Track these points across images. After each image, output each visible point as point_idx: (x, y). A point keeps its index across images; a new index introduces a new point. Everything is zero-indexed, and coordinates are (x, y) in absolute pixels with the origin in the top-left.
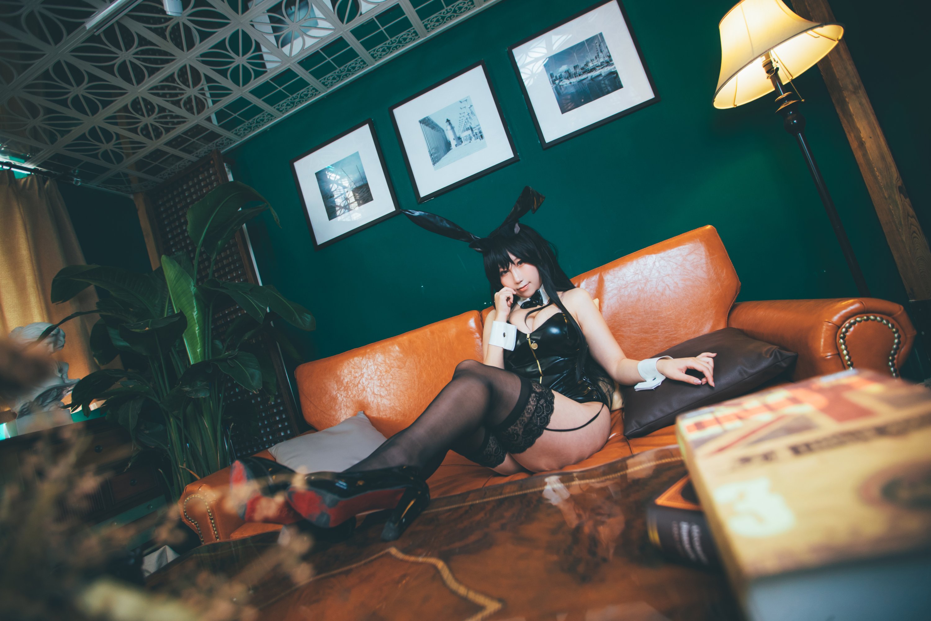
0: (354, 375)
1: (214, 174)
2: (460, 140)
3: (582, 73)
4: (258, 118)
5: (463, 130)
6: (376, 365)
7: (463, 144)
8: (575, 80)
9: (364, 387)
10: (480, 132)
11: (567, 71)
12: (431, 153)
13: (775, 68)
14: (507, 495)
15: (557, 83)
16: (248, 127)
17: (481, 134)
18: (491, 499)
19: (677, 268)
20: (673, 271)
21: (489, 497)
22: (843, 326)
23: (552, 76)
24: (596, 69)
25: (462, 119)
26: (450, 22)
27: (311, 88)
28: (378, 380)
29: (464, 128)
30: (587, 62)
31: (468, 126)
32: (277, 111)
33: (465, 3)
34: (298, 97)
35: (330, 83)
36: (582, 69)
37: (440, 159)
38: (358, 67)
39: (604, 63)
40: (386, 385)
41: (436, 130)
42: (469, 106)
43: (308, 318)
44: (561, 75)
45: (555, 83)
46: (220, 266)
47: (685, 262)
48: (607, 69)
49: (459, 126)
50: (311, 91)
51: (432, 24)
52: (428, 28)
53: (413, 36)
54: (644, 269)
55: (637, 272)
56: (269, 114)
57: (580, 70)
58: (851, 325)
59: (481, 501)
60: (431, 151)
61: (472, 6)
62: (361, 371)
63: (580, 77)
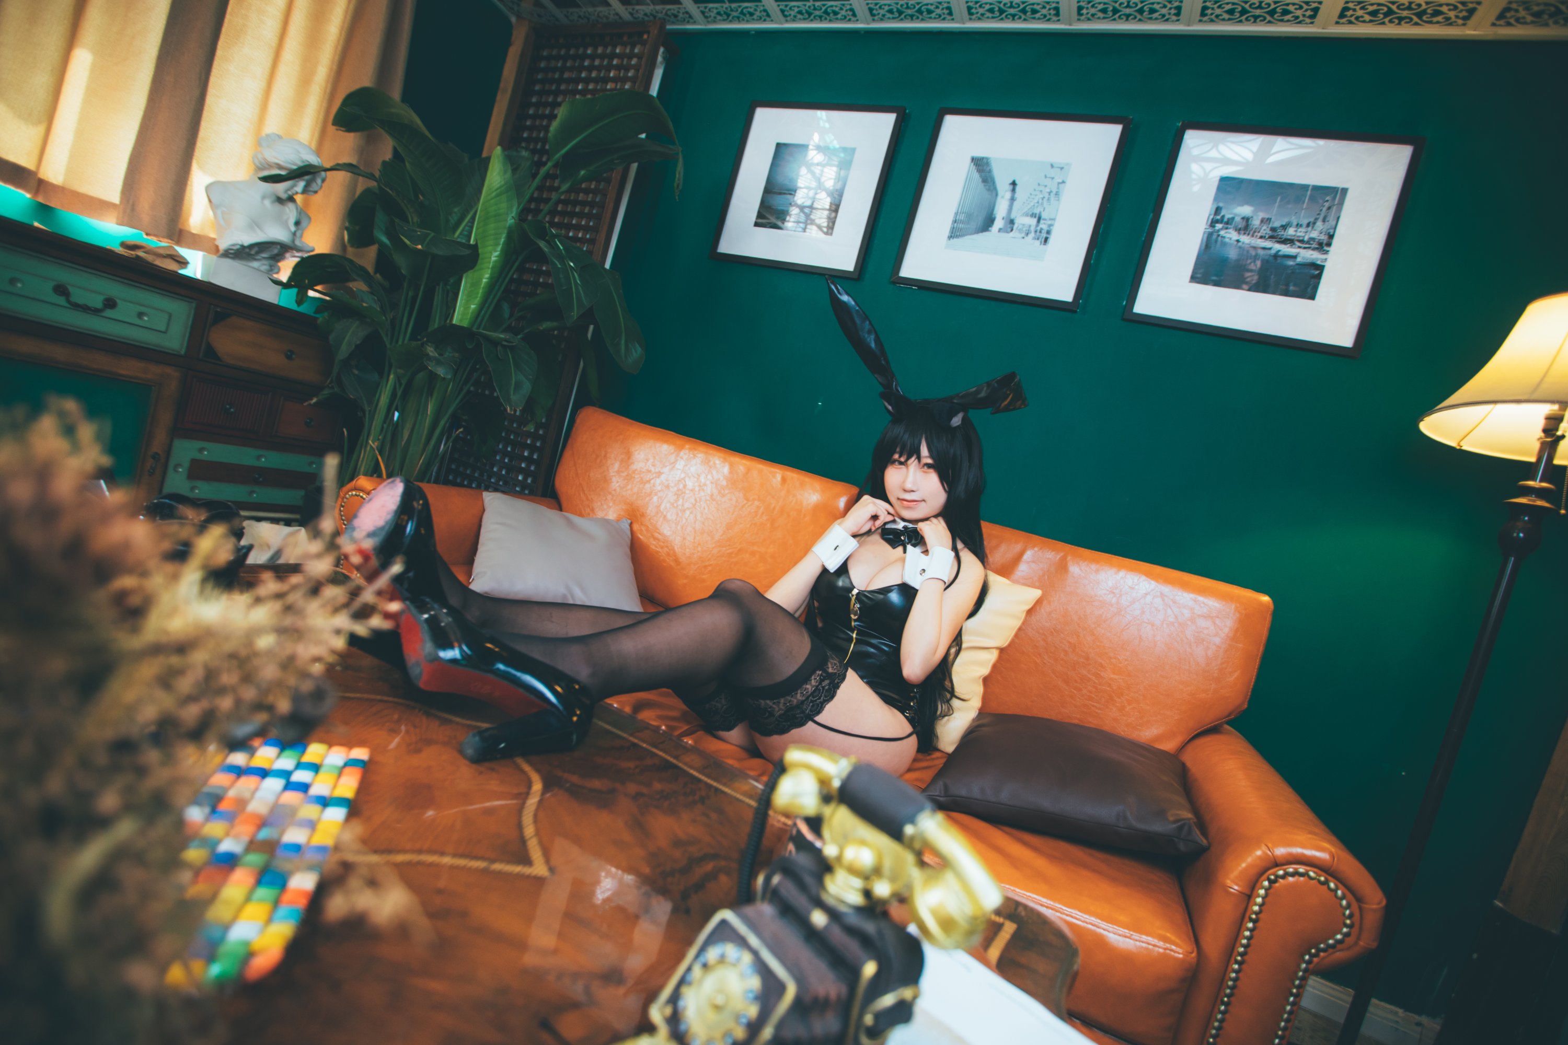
0: (649, 466)
1: (640, 57)
2: (1011, 225)
3: (1267, 237)
4: (747, 8)
5: (1024, 213)
6: (685, 473)
7: (1011, 234)
8: (1249, 241)
9: (651, 492)
10: (1048, 232)
11: (1247, 220)
12: (956, 217)
13: (1559, 433)
14: (680, 765)
15: (1217, 228)
16: (725, 13)
17: (1048, 236)
18: (660, 753)
19: (1172, 624)
20: (1163, 624)
21: (661, 750)
22: (1285, 867)
23: (1218, 210)
24: (1294, 244)
25: (1036, 195)
26: (1122, 23)
27: (848, 7)
28: (675, 495)
29: (1029, 209)
30: (1289, 224)
31: (1037, 211)
32: (779, 13)
33: (1165, 6)
34: (821, 9)
35: (881, 14)
36: (1273, 230)
37: (963, 235)
38: (937, 14)
39: (1314, 241)
40: (680, 507)
41: (987, 187)
42: (1060, 181)
43: (636, 351)
44: (1233, 219)
45: (1214, 227)
46: (572, 198)
47: (1189, 623)
48: (1312, 255)
49: (1024, 203)
50: (847, 11)
51: (1093, 11)
52: (1082, 15)
53: (1050, 14)
54: (1126, 593)
55: (1115, 591)
56: (765, 11)
57: (1269, 229)
58: (1296, 874)
59: (649, 748)
60: (959, 214)
61: (1174, 18)
62: (662, 468)
63: (1260, 240)
